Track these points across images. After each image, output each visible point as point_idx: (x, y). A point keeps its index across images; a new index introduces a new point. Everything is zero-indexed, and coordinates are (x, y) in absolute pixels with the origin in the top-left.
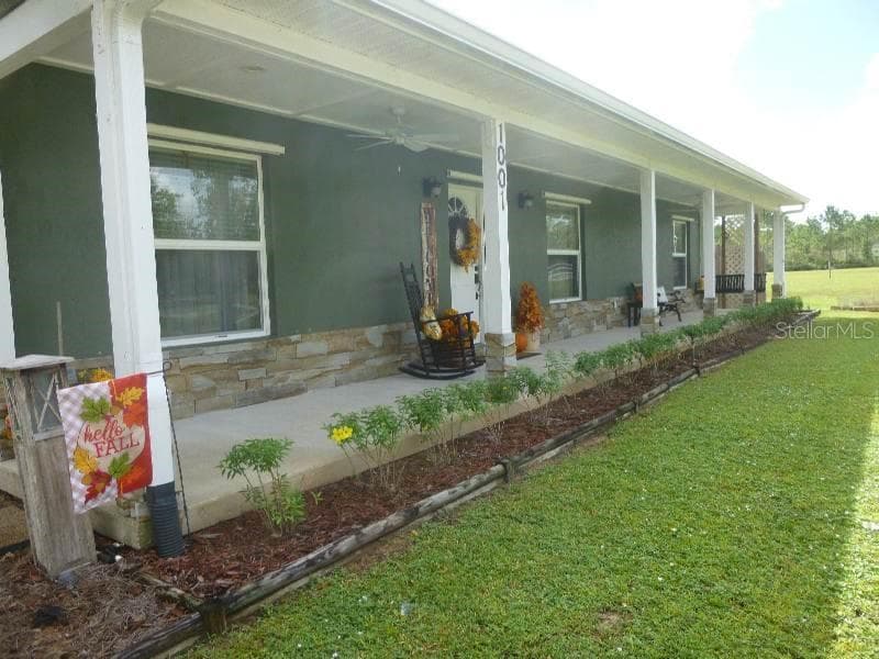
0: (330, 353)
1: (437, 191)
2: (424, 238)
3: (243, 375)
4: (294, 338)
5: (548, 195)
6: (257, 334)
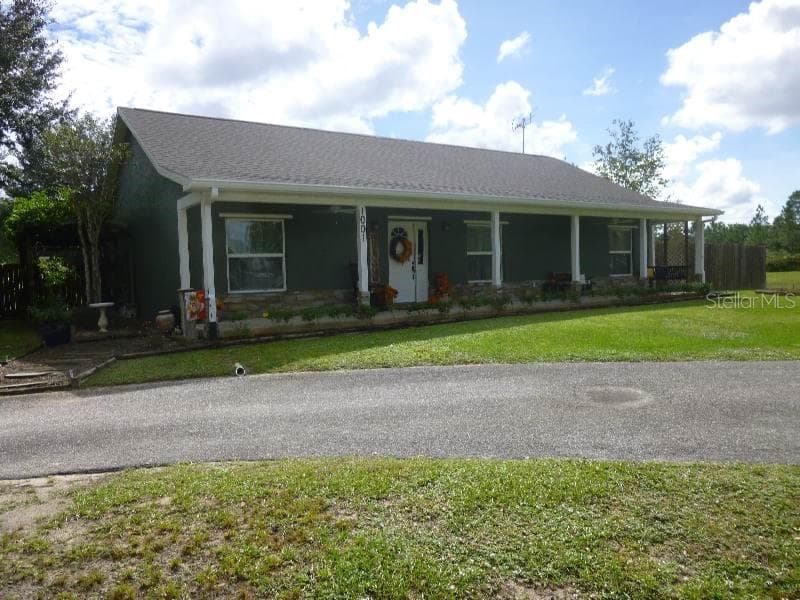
0: (315, 300)
2: (371, 250)
4: (298, 292)
5: (467, 221)
6: (281, 290)
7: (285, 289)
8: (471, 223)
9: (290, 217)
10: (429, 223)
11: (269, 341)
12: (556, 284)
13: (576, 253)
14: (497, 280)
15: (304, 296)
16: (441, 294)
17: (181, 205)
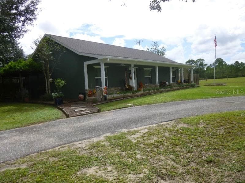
0: (115, 90)
1: (127, 69)
2: (126, 76)
7: (108, 87)
8: (145, 69)
9: (109, 67)
10: (136, 68)
12: (163, 85)
13: (171, 76)
14: (158, 83)
15: (112, 89)
16: (141, 88)
17: (86, 64)
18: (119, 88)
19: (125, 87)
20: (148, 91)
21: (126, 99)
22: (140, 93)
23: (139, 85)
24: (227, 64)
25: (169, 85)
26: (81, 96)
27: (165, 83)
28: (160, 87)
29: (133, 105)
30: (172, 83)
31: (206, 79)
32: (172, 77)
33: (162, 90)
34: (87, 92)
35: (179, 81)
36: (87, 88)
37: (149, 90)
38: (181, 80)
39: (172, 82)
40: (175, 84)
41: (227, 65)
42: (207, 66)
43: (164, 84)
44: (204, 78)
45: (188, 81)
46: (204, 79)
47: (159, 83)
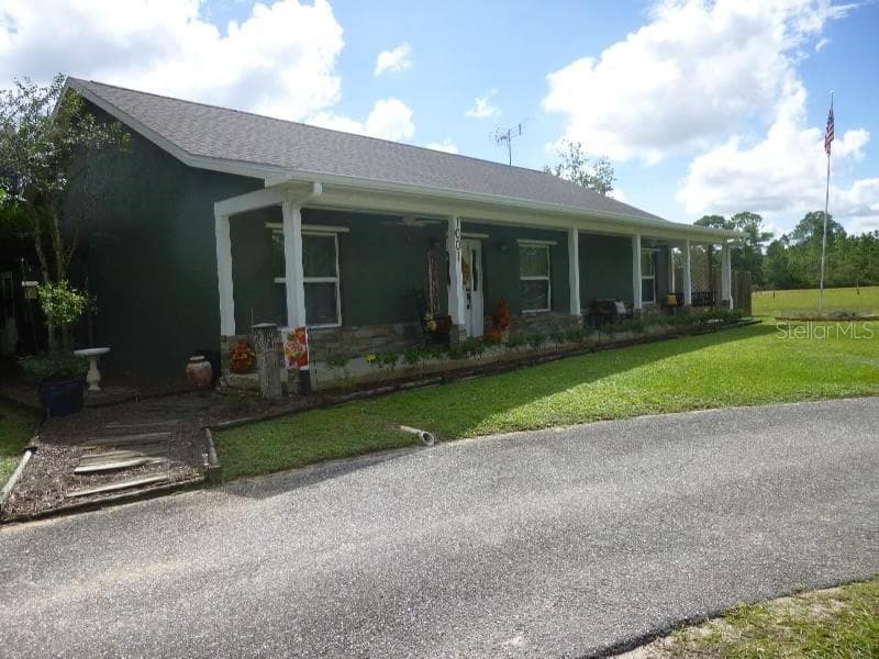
0: (374, 337)
1: (437, 245)
2: (430, 273)
3: (328, 345)
4: (354, 328)
5: (519, 241)
6: (336, 325)
7: (339, 324)
8: (523, 242)
9: (346, 230)
10: (483, 241)
11: (386, 393)
12: (600, 313)
13: (639, 278)
14: (577, 309)
15: (363, 332)
16: (503, 328)
17: (224, 209)
18: (399, 328)
19: (424, 323)
20: (528, 347)
21: (410, 388)
22: (490, 354)
23: (496, 316)
24: (845, 234)
25: (629, 316)
26: (199, 366)
27: (612, 307)
28: (590, 324)
29: (426, 436)
30: (641, 307)
31: (771, 290)
32: (644, 281)
33: (595, 337)
34: (225, 347)
35: (672, 299)
36: (228, 327)
37: (538, 340)
38: (680, 296)
39: (639, 303)
40: (656, 311)
41: (848, 236)
42: (772, 240)
43: (606, 312)
44: (763, 286)
45: (706, 298)
46: (764, 290)
47: (583, 306)
